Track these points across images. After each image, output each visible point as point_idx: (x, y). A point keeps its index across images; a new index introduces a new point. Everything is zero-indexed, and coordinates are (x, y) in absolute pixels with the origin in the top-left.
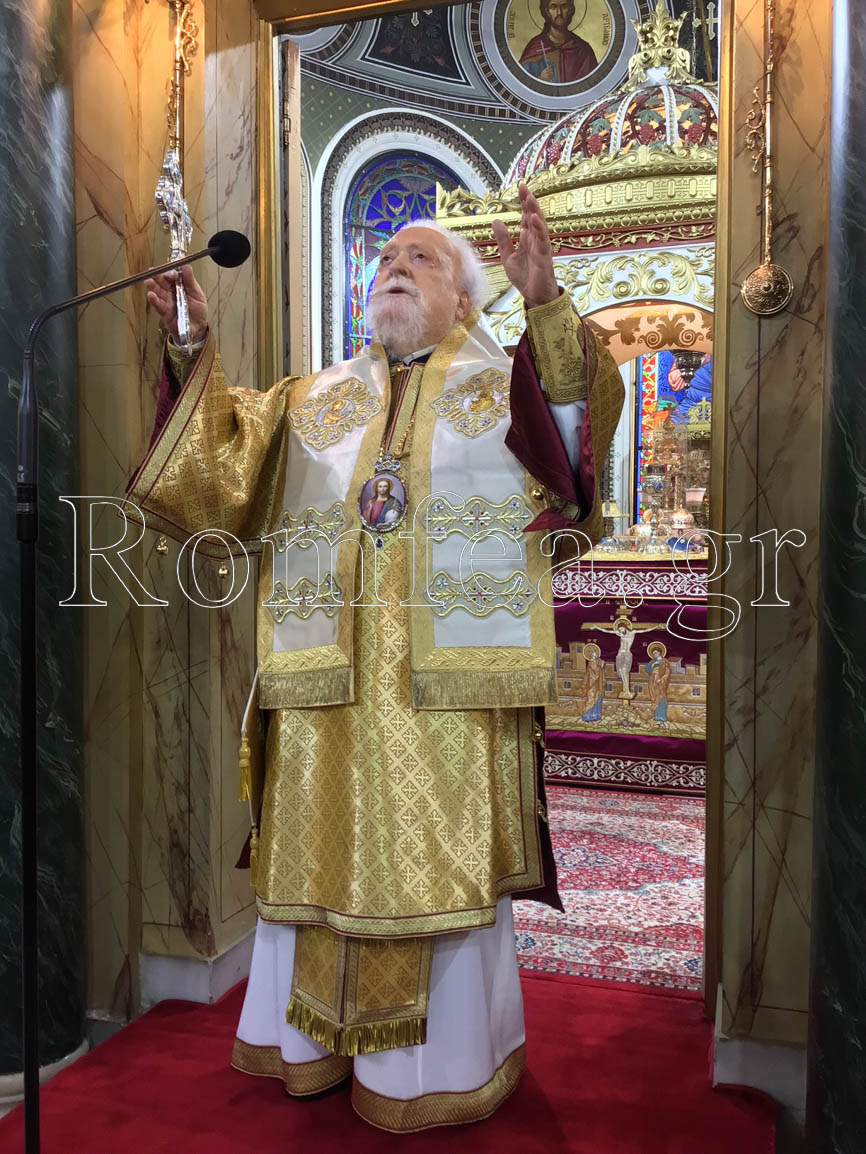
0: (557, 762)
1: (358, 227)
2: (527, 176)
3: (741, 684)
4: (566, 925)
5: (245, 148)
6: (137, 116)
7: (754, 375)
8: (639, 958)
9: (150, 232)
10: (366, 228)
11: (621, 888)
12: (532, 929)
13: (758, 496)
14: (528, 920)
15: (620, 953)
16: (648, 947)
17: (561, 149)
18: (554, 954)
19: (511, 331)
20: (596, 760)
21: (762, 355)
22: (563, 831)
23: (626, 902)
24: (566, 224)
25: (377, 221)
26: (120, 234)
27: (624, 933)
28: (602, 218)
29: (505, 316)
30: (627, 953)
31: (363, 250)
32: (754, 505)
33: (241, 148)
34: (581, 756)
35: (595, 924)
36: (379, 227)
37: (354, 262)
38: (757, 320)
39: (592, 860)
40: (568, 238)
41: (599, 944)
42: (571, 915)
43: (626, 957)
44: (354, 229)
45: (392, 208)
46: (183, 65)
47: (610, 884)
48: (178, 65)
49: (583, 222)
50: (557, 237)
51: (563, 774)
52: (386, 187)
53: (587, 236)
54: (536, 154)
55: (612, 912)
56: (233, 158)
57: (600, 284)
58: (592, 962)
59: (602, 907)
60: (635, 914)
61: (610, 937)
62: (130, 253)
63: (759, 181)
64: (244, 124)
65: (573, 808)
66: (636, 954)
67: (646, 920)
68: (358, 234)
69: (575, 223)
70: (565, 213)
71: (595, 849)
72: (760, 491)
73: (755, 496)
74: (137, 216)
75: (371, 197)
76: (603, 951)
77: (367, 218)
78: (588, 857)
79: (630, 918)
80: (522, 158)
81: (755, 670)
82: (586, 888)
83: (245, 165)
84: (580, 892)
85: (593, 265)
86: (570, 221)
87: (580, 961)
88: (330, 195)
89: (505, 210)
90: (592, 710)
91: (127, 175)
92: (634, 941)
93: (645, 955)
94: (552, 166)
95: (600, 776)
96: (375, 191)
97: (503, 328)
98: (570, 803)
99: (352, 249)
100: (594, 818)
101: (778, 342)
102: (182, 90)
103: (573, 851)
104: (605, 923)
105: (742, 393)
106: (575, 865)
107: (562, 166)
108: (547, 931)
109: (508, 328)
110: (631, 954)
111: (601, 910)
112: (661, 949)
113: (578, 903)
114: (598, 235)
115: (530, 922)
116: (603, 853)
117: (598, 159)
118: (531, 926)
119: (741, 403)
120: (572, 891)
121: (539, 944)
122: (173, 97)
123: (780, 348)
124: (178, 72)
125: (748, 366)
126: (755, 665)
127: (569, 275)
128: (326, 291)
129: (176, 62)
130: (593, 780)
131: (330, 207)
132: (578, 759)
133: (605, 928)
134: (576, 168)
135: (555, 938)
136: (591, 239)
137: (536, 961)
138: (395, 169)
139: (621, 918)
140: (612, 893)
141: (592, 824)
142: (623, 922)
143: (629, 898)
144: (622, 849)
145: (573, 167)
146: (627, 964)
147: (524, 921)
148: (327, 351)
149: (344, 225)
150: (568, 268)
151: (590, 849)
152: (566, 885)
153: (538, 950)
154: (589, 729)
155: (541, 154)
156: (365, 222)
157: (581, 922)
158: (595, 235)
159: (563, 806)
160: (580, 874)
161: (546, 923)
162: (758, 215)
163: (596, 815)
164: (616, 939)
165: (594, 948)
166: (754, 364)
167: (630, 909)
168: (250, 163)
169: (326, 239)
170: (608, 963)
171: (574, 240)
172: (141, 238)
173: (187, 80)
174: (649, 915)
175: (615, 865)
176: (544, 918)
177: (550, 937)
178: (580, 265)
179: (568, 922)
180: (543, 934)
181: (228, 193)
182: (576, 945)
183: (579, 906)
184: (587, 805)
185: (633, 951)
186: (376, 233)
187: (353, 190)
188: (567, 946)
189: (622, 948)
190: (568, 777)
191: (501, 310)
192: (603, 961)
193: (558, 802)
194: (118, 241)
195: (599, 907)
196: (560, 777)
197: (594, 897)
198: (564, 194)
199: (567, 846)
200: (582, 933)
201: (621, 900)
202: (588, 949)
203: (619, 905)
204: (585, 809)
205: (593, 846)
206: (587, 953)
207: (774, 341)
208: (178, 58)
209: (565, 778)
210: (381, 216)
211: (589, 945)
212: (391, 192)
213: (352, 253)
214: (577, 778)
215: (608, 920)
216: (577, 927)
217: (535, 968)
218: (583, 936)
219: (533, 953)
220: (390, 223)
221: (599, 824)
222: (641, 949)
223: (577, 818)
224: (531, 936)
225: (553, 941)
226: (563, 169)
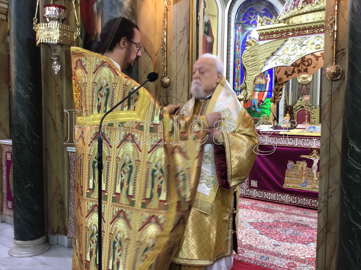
0: (292, 199)
1: (240, 24)
2: (288, 11)
3: (323, 194)
4: (281, 254)
5: (185, 28)
6: (155, 23)
7: (330, 98)
8: (301, 267)
9: (159, 55)
10: (242, 24)
11: (302, 244)
12: (269, 254)
13: (330, 136)
14: (269, 251)
15: (295, 265)
16: (305, 264)
17: (299, 2)
18: (274, 263)
19: (281, 61)
20: (304, 199)
21: (332, 93)
22: (289, 222)
23: (302, 248)
24: (299, 26)
25: (245, 21)
26: (151, 57)
27: (298, 259)
28: (312, 24)
29: (279, 56)
30: (297, 265)
31: (241, 31)
32: (329, 139)
33: (184, 28)
34: (300, 197)
35: (290, 255)
36: (246, 23)
37: (238, 34)
38: (331, 82)
39: (295, 233)
40: (300, 31)
41: (289, 261)
42: (283, 251)
43: (297, 267)
44: (238, 24)
45: (250, 16)
46: (167, 8)
47: (299, 242)
48: (166, 9)
49: (305, 26)
50: (296, 31)
51: (293, 202)
52: (249, 10)
53: (306, 30)
54: (291, 4)
55: (297, 251)
56: (181, 32)
57: (311, 45)
58: (285, 267)
59: (294, 249)
60: (304, 253)
61: (293, 259)
62: (153, 62)
64: (186, 21)
65: (294, 214)
66: (300, 266)
67: (307, 255)
68: (239, 26)
69: (302, 26)
70: (299, 23)
71: (297, 229)
72: (331, 135)
73: (329, 136)
74: (155, 51)
75: (244, 14)
76: (290, 264)
77: (242, 20)
78: (294, 232)
79: (302, 254)
80: (287, 5)
82: (291, 242)
83: (185, 33)
84: (288, 243)
85: (309, 39)
86: (301, 25)
87: (282, 266)
88: (231, 14)
89: (280, 22)
90: (303, 183)
91: (152, 40)
92: (301, 262)
93: (303, 267)
94: (295, 8)
95: (306, 204)
96: (245, 12)
97: (278, 60)
98: (294, 212)
99: (237, 31)
100: (300, 218)
101: (337, 89)
102: (167, 15)
103: (290, 229)
104: (293, 255)
105: (326, 104)
106: (289, 234)
107: (299, 7)
108: (274, 255)
109: (280, 60)
110: (299, 266)
111: (293, 250)
112: (309, 265)
113: (286, 247)
114: (310, 29)
115: (270, 252)
116: (300, 231)
117: (311, 5)
118: (269, 253)
119: (325, 107)
120: (286, 243)
121: (270, 259)
122: (164, 18)
123: (338, 90)
124: (166, 10)
125: (328, 96)
126: (328, 188)
127: (300, 43)
128: (228, 44)
129: (165, 8)
130: (303, 205)
131: (230, 18)
132: (299, 198)
133: (293, 256)
134: (303, 8)
135: (276, 258)
136: (308, 31)
137: (268, 265)
138: (252, 4)
139: (299, 254)
140: (299, 245)
141: (299, 220)
142: (299, 255)
143: (304, 247)
144: (307, 230)
145: (302, 8)
146: (296, 269)
147: (268, 251)
148: (228, 63)
149: (235, 23)
150: (300, 40)
151: (296, 229)
152: (284, 241)
153: (270, 261)
154: (302, 189)
155: (292, 4)
156: (242, 22)
157: (286, 254)
158: (309, 29)
159: (291, 213)
160: (290, 237)
161: (275, 253)
162: (332, 49)
163: (301, 218)
164: (295, 261)
165: (287, 263)
166: (330, 95)
167: (303, 251)
168: (187, 32)
169: (229, 28)
170: (290, 268)
171: (302, 31)
172: (156, 57)
173: (168, 12)
174: (308, 253)
175: (302, 235)
176: (274, 251)
177: (274, 257)
178: (304, 39)
179: (281, 253)
180: (272, 256)
181: (180, 43)
182: (282, 261)
183: (286, 248)
184: (299, 213)
185: (300, 265)
186: (245, 25)
187: (238, 12)
188: (279, 261)
189: (296, 263)
190: (295, 203)
191: (277, 54)
192: (289, 267)
193: (290, 212)
194: (150, 59)
195: (293, 249)
196: (292, 203)
197: (292, 246)
198: (299, 16)
199: (288, 227)
200: (285, 257)
201: (301, 247)
202: (285, 263)
203: (299, 249)
204: (298, 215)
205: (297, 228)
206: (285, 264)
207: (336, 88)
208: (166, 7)
209: (294, 203)
210: (247, 19)
211: (286, 261)
212: (250, 11)
213: (237, 32)
214: (298, 204)
215: (295, 254)
216: (284, 255)
217: (267, 267)
218: (285, 258)
219: (268, 262)
220: (250, 21)
221: (302, 221)
222: (302, 265)
223: (295, 218)
224: (269, 256)
225: (275, 259)
226: (299, 8)
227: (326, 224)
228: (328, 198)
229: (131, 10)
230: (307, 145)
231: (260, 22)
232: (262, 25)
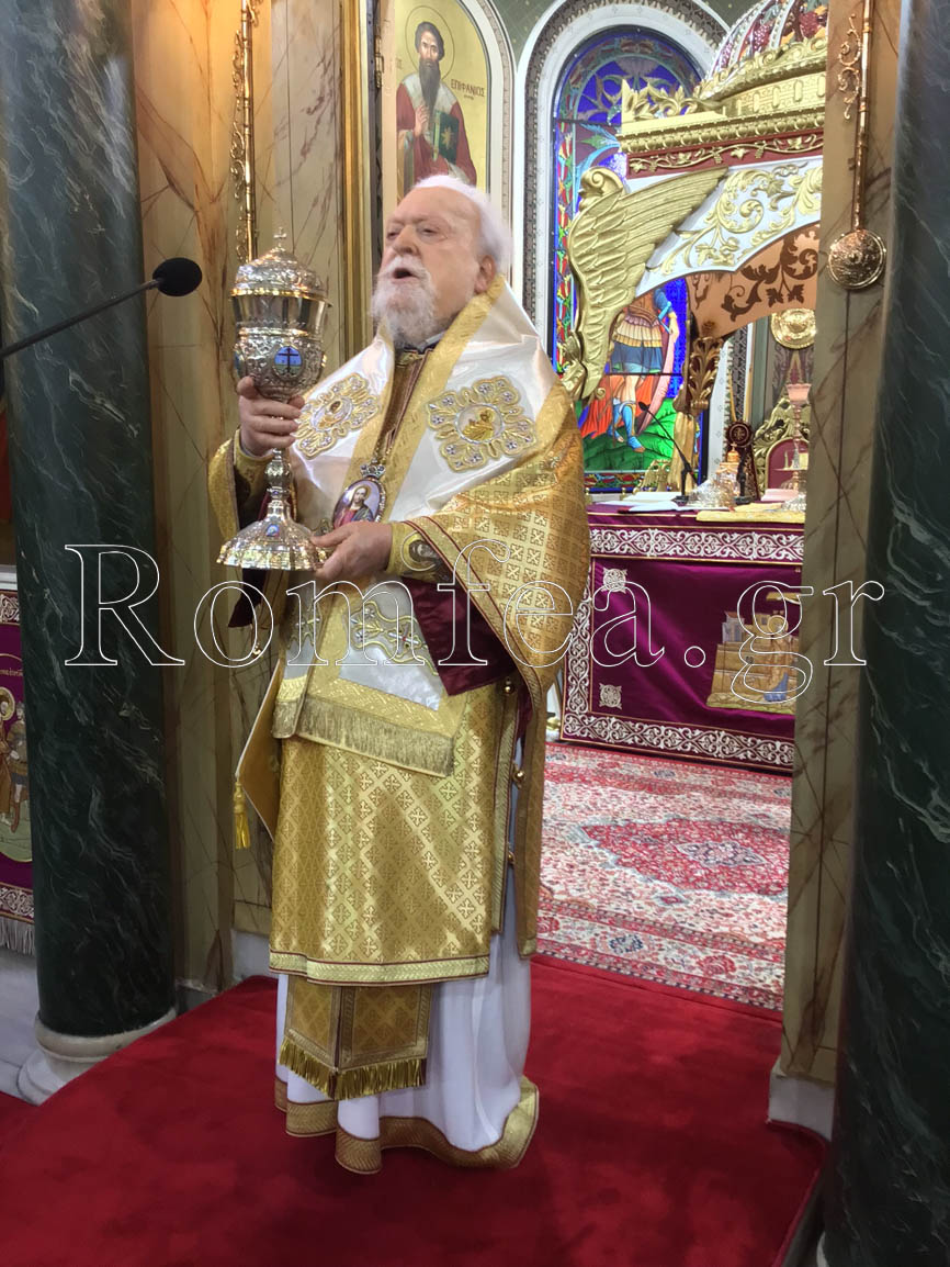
0: (736, 744)
1: (569, 122)
2: (730, 66)
3: (811, 707)
4: (682, 928)
5: (326, 99)
6: (206, 73)
7: (839, 359)
8: (748, 972)
9: (224, 201)
10: (578, 122)
11: (759, 892)
12: (644, 931)
13: (839, 498)
14: (643, 920)
15: (729, 964)
16: (762, 961)
17: (769, 32)
18: (657, 960)
19: (703, 254)
20: (778, 744)
21: (849, 337)
22: (722, 823)
23: (758, 908)
24: (770, 124)
25: (590, 113)
26: (191, 206)
27: (743, 942)
28: (813, 115)
29: (697, 236)
30: (737, 965)
31: (574, 150)
32: (835, 508)
33: (321, 99)
34: (762, 738)
35: (715, 931)
36: (593, 120)
37: (562, 161)
38: (845, 294)
39: (740, 857)
40: (772, 140)
41: (710, 952)
42: (691, 918)
43: (734, 969)
44: (563, 124)
45: (608, 96)
46: (249, 15)
47: (749, 886)
48: (245, 15)
49: (791, 121)
50: (759, 139)
51: (742, 756)
52: (601, 73)
53: (794, 137)
54: (741, 39)
55: (739, 918)
56: (309, 112)
57: (809, 195)
58: (694, 973)
59: (730, 912)
60: (763, 922)
61: (725, 946)
62: (203, 229)
63: (853, 127)
64: (326, 70)
65: (742, 796)
66: (745, 968)
67: (773, 930)
68: (568, 130)
69: (781, 122)
70: (770, 111)
71: (748, 845)
72: (842, 493)
73: (836, 498)
74: (210, 185)
75: (584, 85)
76: (711, 961)
77: (579, 110)
78: (736, 854)
79: (756, 926)
80: (727, 43)
81: (829, 692)
82: (720, 889)
83: (327, 116)
84: (712, 893)
85: (802, 171)
86: (775, 120)
87: (682, 970)
88: (536, 86)
89: (700, 109)
90: (776, 689)
91: (196, 143)
92: (750, 953)
93: (756, 969)
94: (757, 54)
95: (783, 761)
96: (589, 78)
97: (694, 249)
98: (741, 790)
99: (561, 150)
100: (761, 808)
101: (868, 320)
102: (250, 43)
103: (723, 845)
104: (726, 930)
105: (826, 379)
106: (718, 862)
107: (769, 53)
108: (659, 934)
109: (700, 249)
110: (741, 967)
111: (727, 915)
112: (776, 964)
113: (705, 904)
114: (808, 135)
115: (646, 922)
116: (756, 851)
117: (810, 44)
118: (644, 927)
119: (825, 392)
120: (705, 891)
121: (645, 947)
122: (238, 56)
123: (871, 327)
124: (245, 24)
125: (835, 348)
126: (829, 688)
127: (773, 185)
128: (530, 198)
129: (243, 12)
130: (775, 765)
131: (535, 101)
132: (759, 741)
133: (723, 935)
134: (784, 56)
135: (665, 942)
136: (799, 140)
137: (635, 966)
138: (613, 49)
139: (746, 927)
140: (747, 897)
141: (756, 815)
142: (747, 931)
143: (764, 903)
144: (780, 846)
145: (781, 53)
146: (732, 977)
147: (639, 921)
148: (529, 269)
149: (552, 119)
150: (772, 176)
151: (743, 844)
152: (700, 884)
153: (642, 954)
154: (772, 710)
155: (747, 39)
156: (577, 115)
157: (700, 927)
158: (805, 135)
159: (731, 793)
160: (721, 873)
161: (662, 925)
162: (851, 169)
163: (765, 806)
164: (730, 950)
165: (703, 957)
166: (840, 347)
167: (759, 916)
168: (333, 114)
169: (531, 138)
170: (712, 975)
171: (780, 142)
172: (214, 207)
173: (254, 30)
174: (779, 925)
175: (763, 865)
176: (661, 920)
177: (659, 940)
178: (786, 172)
179: (686, 926)
180: (653, 937)
181: (304, 153)
182: (684, 952)
183: (704, 908)
184: (760, 793)
185: (745, 964)
186: (589, 127)
187: (563, 78)
188: (675, 952)
189: (733, 959)
190: (747, 760)
191: (693, 229)
192: (707, 973)
193: (728, 788)
194: (189, 214)
195: (726, 911)
196: (738, 759)
197: (725, 900)
198: (770, 87)
199: (718, 839)
200: (696, 939)
201: (755, 905)
202: (696, 957)
203: (749, 910)
204: (755, 798)
205: (746, 841)
206: (693, 962)
207: (864, 320)
208: (245, 9)
209: (743, 760)
210: (595, 107)
211: (699, 954)
212: (607, 77)
213: (561, 152)
214: (757, 762)
215: (731, 926)
216: (694, 932)
217: (632, 973)
218: (695, 943)
219: (635, 957)
220: (606, 114)
221: (765, 816)
222: (755, 963)
223: (743, 807)
224: (640, 938)
225: (661, 945)
226: (770, 57)
227: (822, 816)
228: (828, 721)
229: (100, 16)
230: (790, 557)
231: (630, 105)
232: (638, 119)
